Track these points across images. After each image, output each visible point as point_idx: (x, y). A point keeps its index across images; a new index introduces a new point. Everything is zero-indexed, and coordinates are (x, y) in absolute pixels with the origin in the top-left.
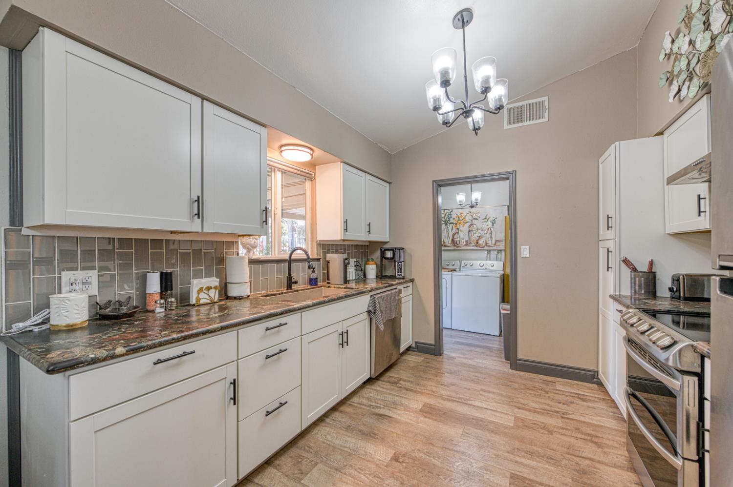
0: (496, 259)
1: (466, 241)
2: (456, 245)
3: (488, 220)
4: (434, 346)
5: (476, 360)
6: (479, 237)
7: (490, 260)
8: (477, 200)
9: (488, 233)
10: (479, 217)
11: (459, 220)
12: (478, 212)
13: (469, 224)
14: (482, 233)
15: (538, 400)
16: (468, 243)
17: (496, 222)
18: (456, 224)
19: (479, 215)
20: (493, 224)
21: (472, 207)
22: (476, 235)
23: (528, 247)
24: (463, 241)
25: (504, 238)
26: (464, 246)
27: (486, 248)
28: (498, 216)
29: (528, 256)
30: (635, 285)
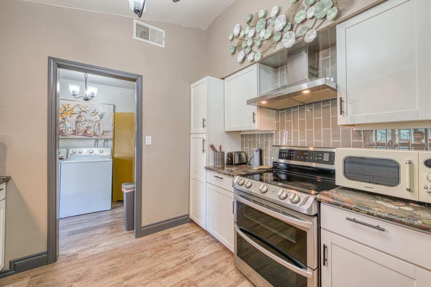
0: (103, 146)
1: (73, 131)
2: (61, 133)
3: (96, 115)
4: (47, 253)
5: (102, 245)
6: (88, 127)
7: (97, 147)
8: (93, 94)
9: (97, 125)
10: (88, 110)
11: (65, 110)
12: (87, 106)
13: (77, 115)
14: (91, 124)
15: (170, 257)
16: (75, 133)
17: (104, 117)
18: (62, 114)
19: (88, 109)
20: (101, 118)
21: (86, 100)
22: (84, 126)
23: (150, 137)
24: (70, 130)
25: (112, 129)
26: (70, 135)
27: (94, 137)
28: (105, 112)
29: (150, 144)
30: (217, 159)
